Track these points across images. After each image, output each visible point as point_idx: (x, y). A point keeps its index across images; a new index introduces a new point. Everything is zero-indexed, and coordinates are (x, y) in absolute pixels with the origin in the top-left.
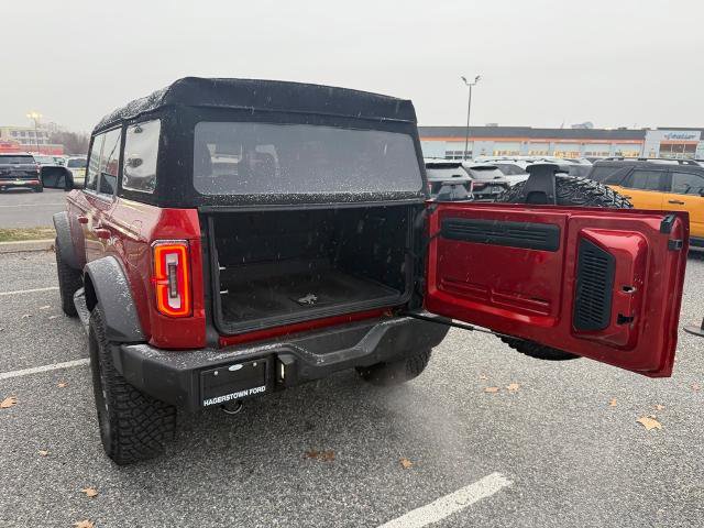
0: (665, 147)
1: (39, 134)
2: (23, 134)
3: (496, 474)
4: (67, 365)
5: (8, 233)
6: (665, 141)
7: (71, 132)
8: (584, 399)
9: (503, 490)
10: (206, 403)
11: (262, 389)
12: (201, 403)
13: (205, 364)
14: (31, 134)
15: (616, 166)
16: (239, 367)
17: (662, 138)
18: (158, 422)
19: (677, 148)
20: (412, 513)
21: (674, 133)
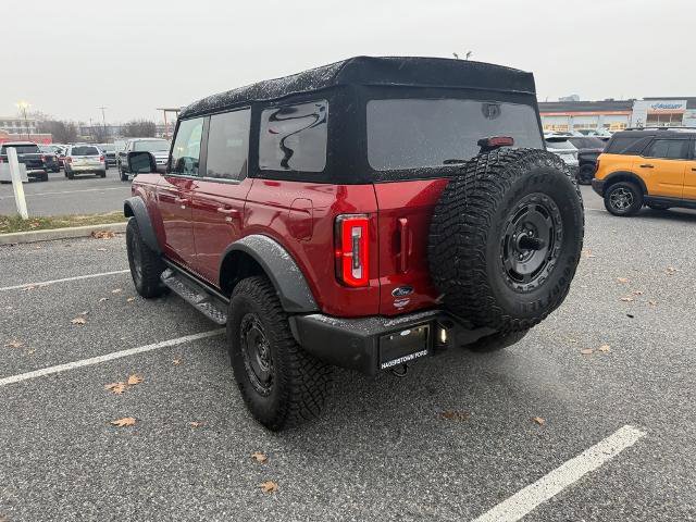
0: (651, 118)
1: (27, 124)
2: (10, 123)
3: (626, 426)
4: (171, 343)
5: (47, 222)
6: (652, 111)
7: (58, 120)
8: (677, 357)
9: (640, 440)
10: (384, 366)
11: (425, 353)
12: (379, 366)
13: (383, 330)
14: (18, 124)
15: (637, 137)
16: (408, 332)
17: (649, 108)
18: (322, 388)
19: (664, 118)
20: (566, 463)
21: (661, 102)
